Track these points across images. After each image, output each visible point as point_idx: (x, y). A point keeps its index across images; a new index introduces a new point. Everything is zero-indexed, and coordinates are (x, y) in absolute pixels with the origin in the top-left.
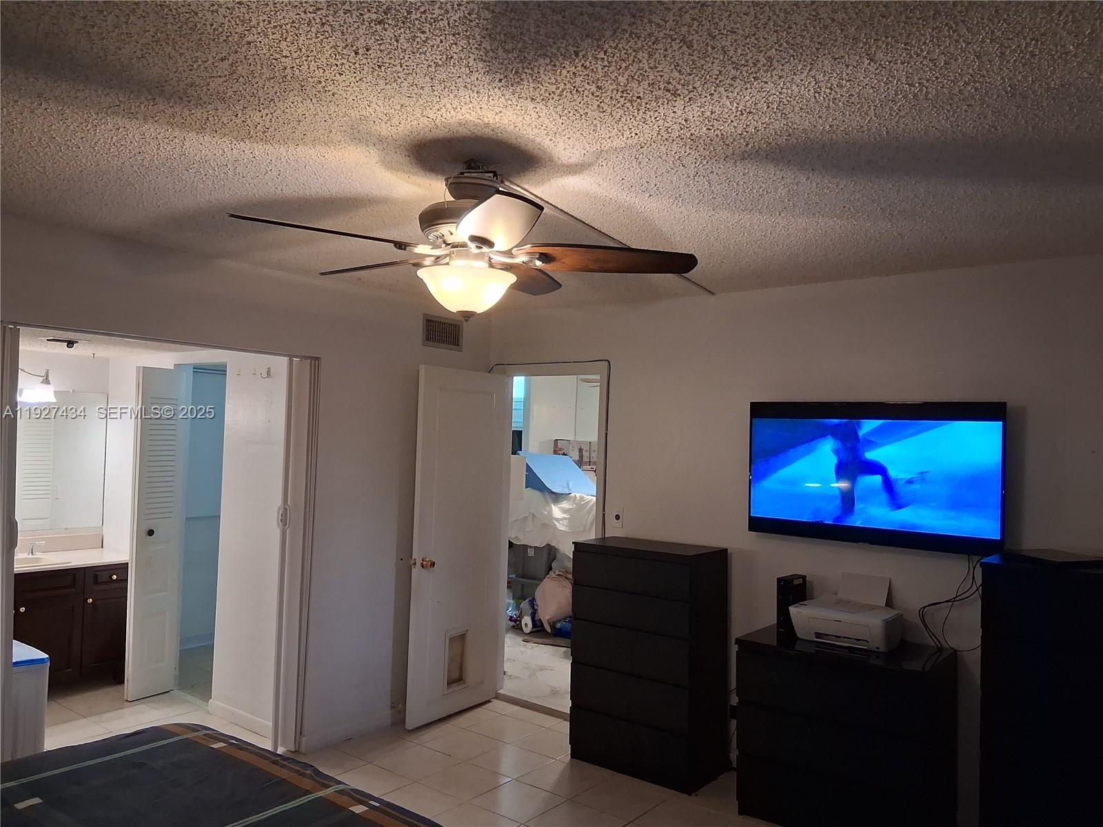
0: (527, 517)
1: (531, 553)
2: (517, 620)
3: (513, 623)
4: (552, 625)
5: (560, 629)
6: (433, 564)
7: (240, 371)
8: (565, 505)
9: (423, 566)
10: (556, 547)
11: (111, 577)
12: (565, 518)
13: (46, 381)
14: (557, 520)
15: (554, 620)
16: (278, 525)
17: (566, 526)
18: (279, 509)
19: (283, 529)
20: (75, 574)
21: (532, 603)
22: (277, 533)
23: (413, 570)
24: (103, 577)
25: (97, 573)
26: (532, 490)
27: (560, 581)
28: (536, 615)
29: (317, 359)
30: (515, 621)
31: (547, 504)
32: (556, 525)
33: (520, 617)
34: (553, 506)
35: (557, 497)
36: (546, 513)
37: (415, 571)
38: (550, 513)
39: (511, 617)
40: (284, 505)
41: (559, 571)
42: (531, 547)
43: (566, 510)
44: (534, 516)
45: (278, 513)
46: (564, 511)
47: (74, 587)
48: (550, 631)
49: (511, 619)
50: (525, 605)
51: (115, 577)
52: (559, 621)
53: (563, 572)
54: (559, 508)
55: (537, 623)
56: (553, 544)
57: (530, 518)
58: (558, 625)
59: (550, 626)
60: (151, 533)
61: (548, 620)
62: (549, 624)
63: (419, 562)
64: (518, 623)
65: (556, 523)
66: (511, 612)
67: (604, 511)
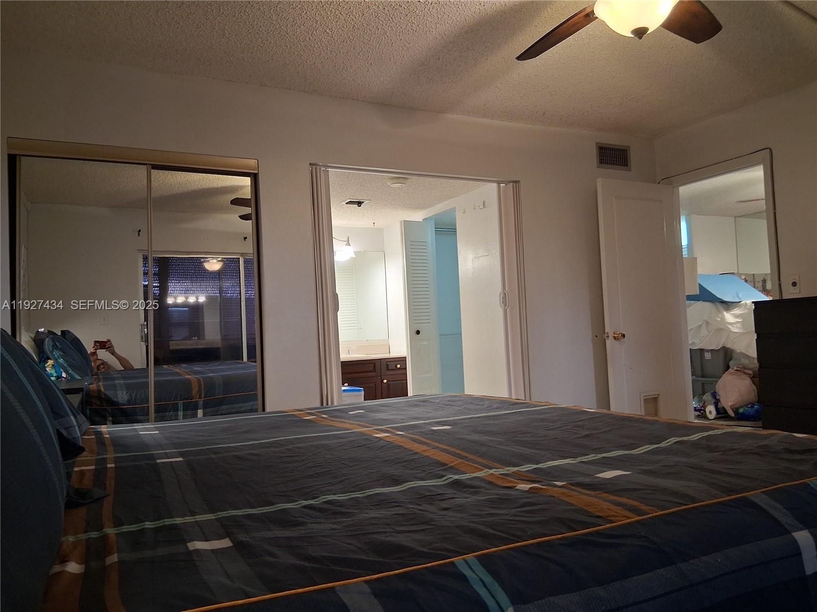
0: (701, 325)
1: (708, 356)
2: (702, 410)
3: (697, 413)
4: (736, 411)
5: (743, 414)
6: (624, 336)
7: (464, 210)
8: (737, 311)
9: (615, 338)
10: (732, 348)
11: (396, 366)
12: (738, 322)
13: (348, 244)
14: (731, 324)
15: (737, 406)
16: (501, 306)
17: (740, 328)
18: (500, 294)
19: (505, 308)
20: (375, 363)
21: (714, 395)
22: (500, 312)
23: (607, 341)
24: (391, 366)
25: (388, 363)
26: (704, 303)
27: (739, 375)
28: (719, 404)
29: (517, 182)
30: (699, 410)
31: (720, 312)
32: (730, 328)
33: (704, 407)
34: (725, 313)
35: (728, 305)
36: (719, 319)
37: (608, 342)
38: (723, 319)
39: (695, 408)
40: (504, 291)
41: (737, 367)
42: (708, 351)
43: (738, 315)
44: (708, 323)
45: (500, 298)
46: (737, 316)
47: (375, 372)
48: (733, 415)
49: (695, 409)
50: (707, 397)
51: (399, 366)
52: (742, 407)
53: (741, 368)
54: (731, 314)
55: (720, 410)
56: (729, 346)
57: (704, 325)
58: (741, 410)
59: (734, 411)
60: (418, 332)
61: (731, 406)
62: (733, 409)
63: (611, 335)
64: (702, 412)
65: (730, 327)
66: (694, 404)
67: (780, 281)
